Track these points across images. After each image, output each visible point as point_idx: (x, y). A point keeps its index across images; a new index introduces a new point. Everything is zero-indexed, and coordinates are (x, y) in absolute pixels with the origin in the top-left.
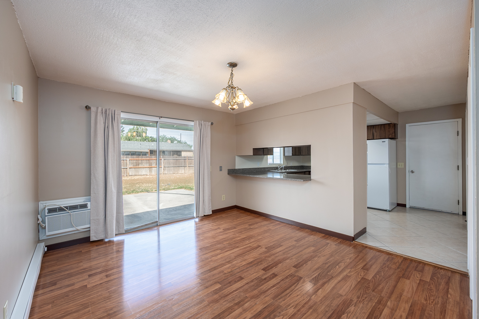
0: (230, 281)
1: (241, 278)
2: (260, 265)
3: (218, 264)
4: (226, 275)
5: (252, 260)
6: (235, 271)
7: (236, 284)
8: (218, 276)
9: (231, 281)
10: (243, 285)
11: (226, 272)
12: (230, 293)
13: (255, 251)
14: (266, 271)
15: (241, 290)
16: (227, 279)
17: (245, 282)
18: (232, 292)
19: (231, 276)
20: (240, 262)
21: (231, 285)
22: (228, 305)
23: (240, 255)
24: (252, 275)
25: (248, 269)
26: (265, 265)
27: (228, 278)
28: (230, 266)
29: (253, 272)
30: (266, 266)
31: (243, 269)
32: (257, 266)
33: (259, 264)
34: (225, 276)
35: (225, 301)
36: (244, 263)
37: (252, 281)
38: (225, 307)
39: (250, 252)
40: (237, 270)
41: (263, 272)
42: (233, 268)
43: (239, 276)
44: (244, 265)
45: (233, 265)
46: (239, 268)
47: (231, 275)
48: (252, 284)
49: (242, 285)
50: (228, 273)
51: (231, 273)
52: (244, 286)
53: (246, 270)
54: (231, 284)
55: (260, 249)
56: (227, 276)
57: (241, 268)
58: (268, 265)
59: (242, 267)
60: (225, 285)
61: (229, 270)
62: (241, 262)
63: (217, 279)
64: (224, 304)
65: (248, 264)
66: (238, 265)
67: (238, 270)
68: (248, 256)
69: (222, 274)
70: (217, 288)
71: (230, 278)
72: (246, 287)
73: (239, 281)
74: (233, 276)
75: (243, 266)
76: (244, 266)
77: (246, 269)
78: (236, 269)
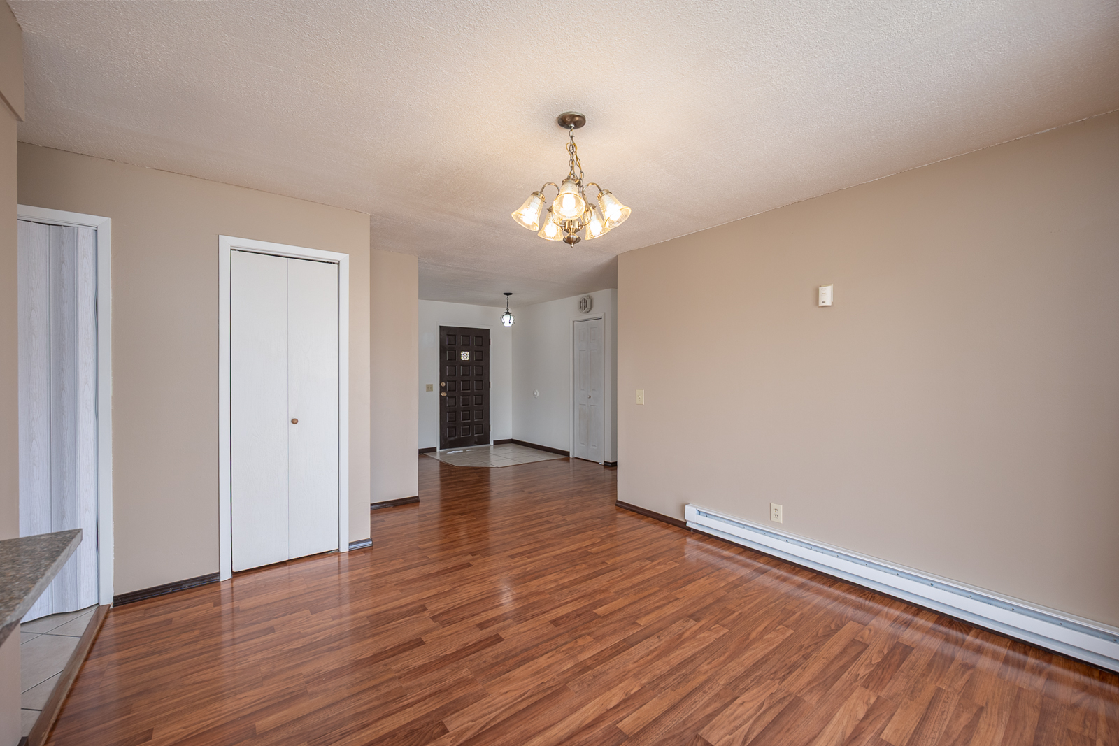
0: (578, 619)
1: (555, 622)
2: (503, 654)
3: (614, 663)
4: (586, 631)
5: (518, 672)
6: (567, 640)
7: (566, 612)
8: (605, 630)
9: (576, 617)
10: (554, 611)
11: (588, 637)
12: (577, 599)
13: (493, 715)
14: (498, 635)
15: (558, 603)
16: (585, 623)
17: (549, 615)
18: (573, 601)
19: (576, 627)
20: (553, 664)
21: (575, 611)
22: (579, 587)
23: (548, 697)
24: (530, 627)
25: (536, 642)
26: (491, 651)
27: (583, 624)
28: (580, 653)
29: (525, 633)
30: (489, 649)
31: (548, 643)
32: (510, 651)
33: (503, 657)
34: (588, 628)
35: (583, 591)
36: (542, 661)
37: (534, 616)
38: (582, 586)
39: (513, 711)
40: (563, 642)
41: (502, 635)
42: (571, 649)
43: (559, 628)
44: (543, 655)
45: (573, 657)
46: (557, 647)
47: (576, 631)
48: (535, 612)
49: (556, 610)
50: (583, 635)
51: (576, 635)
52: (552, 609)
53: (541, 640)
54: (575, 613)
55: (467, 729)
56: (584, 629)
57: (553, 647)
58: (483, 651)
59: (550, 648)
60: (587, 612)
61: (581, 642)
62: (549, 666)
63: (604, 623)
64: (585, 588)
65: (532, 658)
66: (560, 656)
67: (560, 641)
68: (526, 690)
69: (598, 633)
70: (600, 608)
71: (578, 624)
72: (547, 608)
73: (561, 618)
74: (573, 629)
75: (547, 653)
76: (542, 652)
77: (539, 644)
78: (566, 643)
